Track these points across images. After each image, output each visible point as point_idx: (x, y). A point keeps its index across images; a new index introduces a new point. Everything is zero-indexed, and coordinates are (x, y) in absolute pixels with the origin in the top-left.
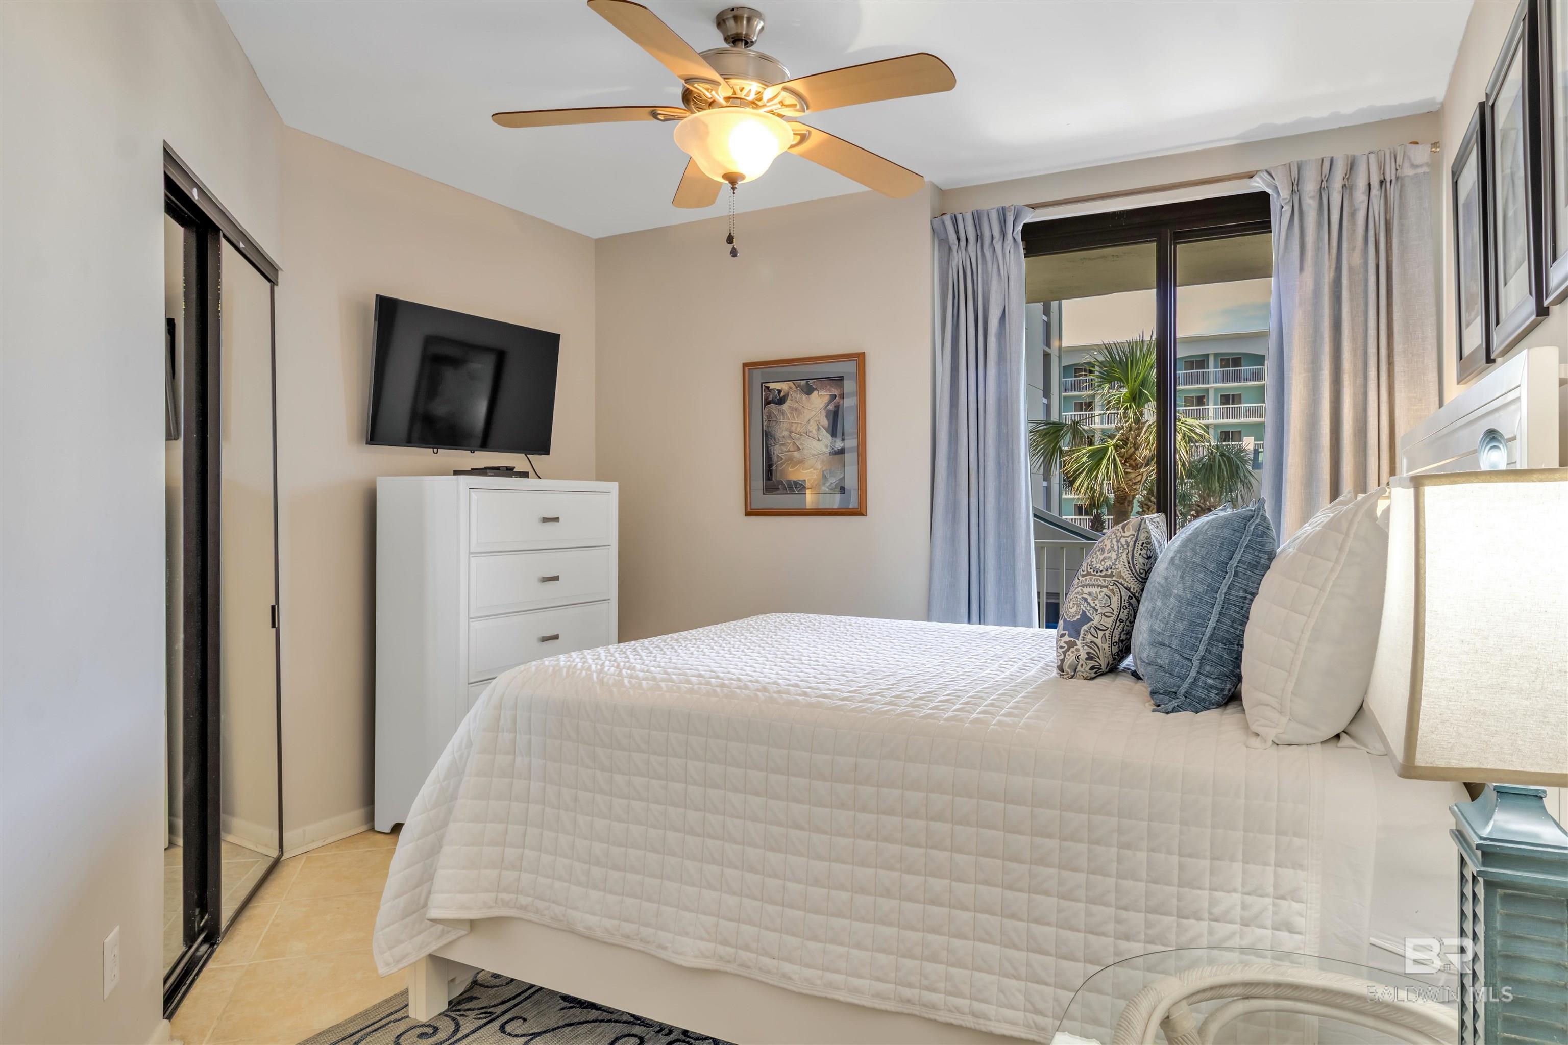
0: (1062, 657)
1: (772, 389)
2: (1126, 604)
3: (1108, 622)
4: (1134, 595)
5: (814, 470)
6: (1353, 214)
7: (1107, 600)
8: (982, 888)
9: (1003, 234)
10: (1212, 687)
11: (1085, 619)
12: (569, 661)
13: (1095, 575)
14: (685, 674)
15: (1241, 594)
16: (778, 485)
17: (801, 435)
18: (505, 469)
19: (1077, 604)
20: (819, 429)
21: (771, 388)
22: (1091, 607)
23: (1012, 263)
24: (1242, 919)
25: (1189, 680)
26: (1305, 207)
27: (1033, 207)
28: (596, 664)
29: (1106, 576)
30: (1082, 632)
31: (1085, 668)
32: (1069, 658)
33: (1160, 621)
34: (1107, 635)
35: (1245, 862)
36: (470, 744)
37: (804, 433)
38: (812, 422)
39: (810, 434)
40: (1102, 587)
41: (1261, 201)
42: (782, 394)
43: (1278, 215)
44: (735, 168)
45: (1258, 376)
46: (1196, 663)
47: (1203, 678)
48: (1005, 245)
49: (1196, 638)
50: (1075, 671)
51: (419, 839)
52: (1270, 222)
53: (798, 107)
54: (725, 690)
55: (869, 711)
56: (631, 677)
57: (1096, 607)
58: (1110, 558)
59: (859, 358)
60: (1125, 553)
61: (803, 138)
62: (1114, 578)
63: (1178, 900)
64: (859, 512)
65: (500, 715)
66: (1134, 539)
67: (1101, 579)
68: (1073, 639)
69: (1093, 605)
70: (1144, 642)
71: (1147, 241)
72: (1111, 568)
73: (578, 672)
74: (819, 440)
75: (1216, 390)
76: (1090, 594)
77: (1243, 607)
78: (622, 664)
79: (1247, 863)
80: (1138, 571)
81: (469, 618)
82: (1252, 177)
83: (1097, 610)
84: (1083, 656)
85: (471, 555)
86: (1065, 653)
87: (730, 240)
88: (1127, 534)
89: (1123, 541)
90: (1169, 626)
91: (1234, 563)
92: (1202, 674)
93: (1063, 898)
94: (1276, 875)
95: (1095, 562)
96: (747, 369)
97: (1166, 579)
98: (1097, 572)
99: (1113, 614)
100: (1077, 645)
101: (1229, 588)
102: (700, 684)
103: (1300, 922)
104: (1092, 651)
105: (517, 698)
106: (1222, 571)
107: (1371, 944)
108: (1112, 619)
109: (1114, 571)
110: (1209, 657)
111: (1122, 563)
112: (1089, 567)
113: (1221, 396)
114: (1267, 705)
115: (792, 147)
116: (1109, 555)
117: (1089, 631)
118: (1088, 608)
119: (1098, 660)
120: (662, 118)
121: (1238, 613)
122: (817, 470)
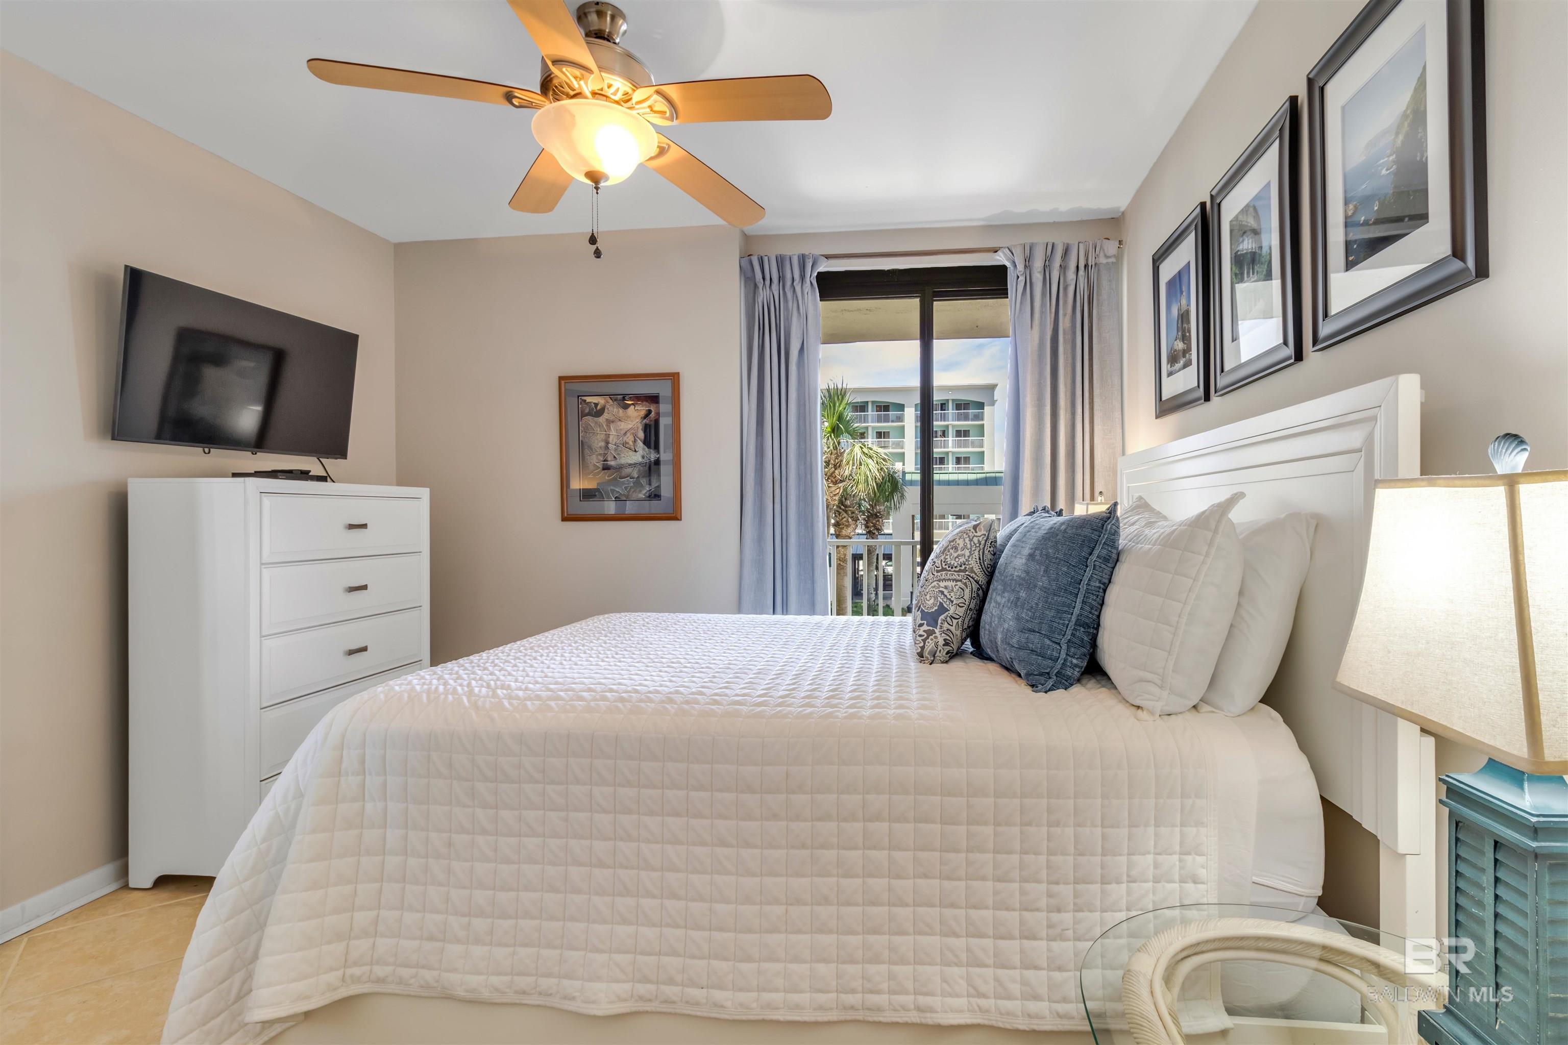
0: (922, 644)
1: (588, 403)
2: (975, 595)
3: (961, 611)
4: (981, 587)
5: (631, 478)
6: (1066, 289)
7: (961, 593)
8: (921, 882)
9: (803, 277)
10: (1076, 666)
11: (942, 609)
12: (424, 684)
13: (950, 571)
14: (573, 690)
15: (1097, 584)
16: (595, 492)
17: (618, 446)
18: (300, 472)
19: (934, 597)
20: (635, 441)
21: (587, 401)
22: (948, 599)
23: (810, 304)
24: (1154, 877)
25: (1060, 661)
26: (1034, 280)
27: (828, 257)
28: (461, 685)
29: (960, 571)
30: (939, 621)
31: (942, 654)
32: (928, 645)
33: (1027, 610)
34: (960, 623)
35: (1157, 825)
36: (300, 795)
37: (620, 444)
38: (628, 434)
39: (627, 446)
40: (957, 581)
41: (1000, 273)
42: (599, 407)
43: (1015, 284)
44: (599, 166)
45: (900, 419)
46: (1064, 647)
47: (1070, 659)
48: (804, 287)
49: (1063, 625)
50: (934, 656)
51: (227, 920)
52: (1007, 289)
53: (668, 114)
54: (628, 705)
55: (790, 716)
56: (510, 697)
57: (952, 599)
58: (963, 555)
59: (674, 378)
60: (977, 550)
61: (662, 151)
62: (967, 573)
63: (1102, 868)
64: (675, 516)
65: (342, 757)
66: (985, 538)
67: (956, 573)
68: (931, 628)
69: (949, 597)
70: (1012, 629)
71: (913, 296)
72: (965, 564)
73: (442, 697)
74: (635, 451)
75: (873, 428)
76: (946, 587)
77: (1098, 595)
78: (492, 683)
79: (1159, 826)
80: (986, 565)
81: (262, 636)
82: (996, 252)
83: (952, 602)
84: (941, 642)
85: (263, 566)
86: (924, 641)
87: (593, 240)
88: (979, 534)
89: (975, 540)
90: (1037, 614)
91: (1094, 557)
92: (1069, 656)
93: (999, 880)
94: (1182, 835)
95: (949, 559)
96: (563, 382)
97: (1027, 573)
98: (952, 568)
99: (965, 604)
100: (935, 633)
101: (1089, 580)
102: (595, 699)
103: (1202, 873)
104: (948, 638)
105: (365, 735)
106: (1083, 565)
107: (1253, 882)
108: (964, 608)
109: (968, 567)
110: (1074, 640)
111: (974, 559)
112: (944, 564)
113: (877, 432)
114: (1149, 681)
115: (651, 159)
116: (963, 552)
117: (945, 620)
118: (945, 600)
119: (952, 645)
120: (517, 104)
121: (1095, 601)
122: (633, 478)
